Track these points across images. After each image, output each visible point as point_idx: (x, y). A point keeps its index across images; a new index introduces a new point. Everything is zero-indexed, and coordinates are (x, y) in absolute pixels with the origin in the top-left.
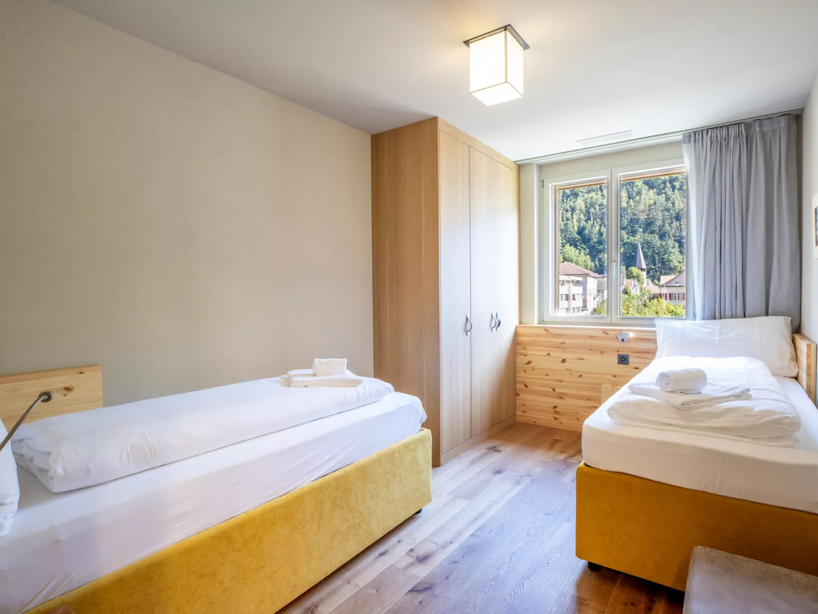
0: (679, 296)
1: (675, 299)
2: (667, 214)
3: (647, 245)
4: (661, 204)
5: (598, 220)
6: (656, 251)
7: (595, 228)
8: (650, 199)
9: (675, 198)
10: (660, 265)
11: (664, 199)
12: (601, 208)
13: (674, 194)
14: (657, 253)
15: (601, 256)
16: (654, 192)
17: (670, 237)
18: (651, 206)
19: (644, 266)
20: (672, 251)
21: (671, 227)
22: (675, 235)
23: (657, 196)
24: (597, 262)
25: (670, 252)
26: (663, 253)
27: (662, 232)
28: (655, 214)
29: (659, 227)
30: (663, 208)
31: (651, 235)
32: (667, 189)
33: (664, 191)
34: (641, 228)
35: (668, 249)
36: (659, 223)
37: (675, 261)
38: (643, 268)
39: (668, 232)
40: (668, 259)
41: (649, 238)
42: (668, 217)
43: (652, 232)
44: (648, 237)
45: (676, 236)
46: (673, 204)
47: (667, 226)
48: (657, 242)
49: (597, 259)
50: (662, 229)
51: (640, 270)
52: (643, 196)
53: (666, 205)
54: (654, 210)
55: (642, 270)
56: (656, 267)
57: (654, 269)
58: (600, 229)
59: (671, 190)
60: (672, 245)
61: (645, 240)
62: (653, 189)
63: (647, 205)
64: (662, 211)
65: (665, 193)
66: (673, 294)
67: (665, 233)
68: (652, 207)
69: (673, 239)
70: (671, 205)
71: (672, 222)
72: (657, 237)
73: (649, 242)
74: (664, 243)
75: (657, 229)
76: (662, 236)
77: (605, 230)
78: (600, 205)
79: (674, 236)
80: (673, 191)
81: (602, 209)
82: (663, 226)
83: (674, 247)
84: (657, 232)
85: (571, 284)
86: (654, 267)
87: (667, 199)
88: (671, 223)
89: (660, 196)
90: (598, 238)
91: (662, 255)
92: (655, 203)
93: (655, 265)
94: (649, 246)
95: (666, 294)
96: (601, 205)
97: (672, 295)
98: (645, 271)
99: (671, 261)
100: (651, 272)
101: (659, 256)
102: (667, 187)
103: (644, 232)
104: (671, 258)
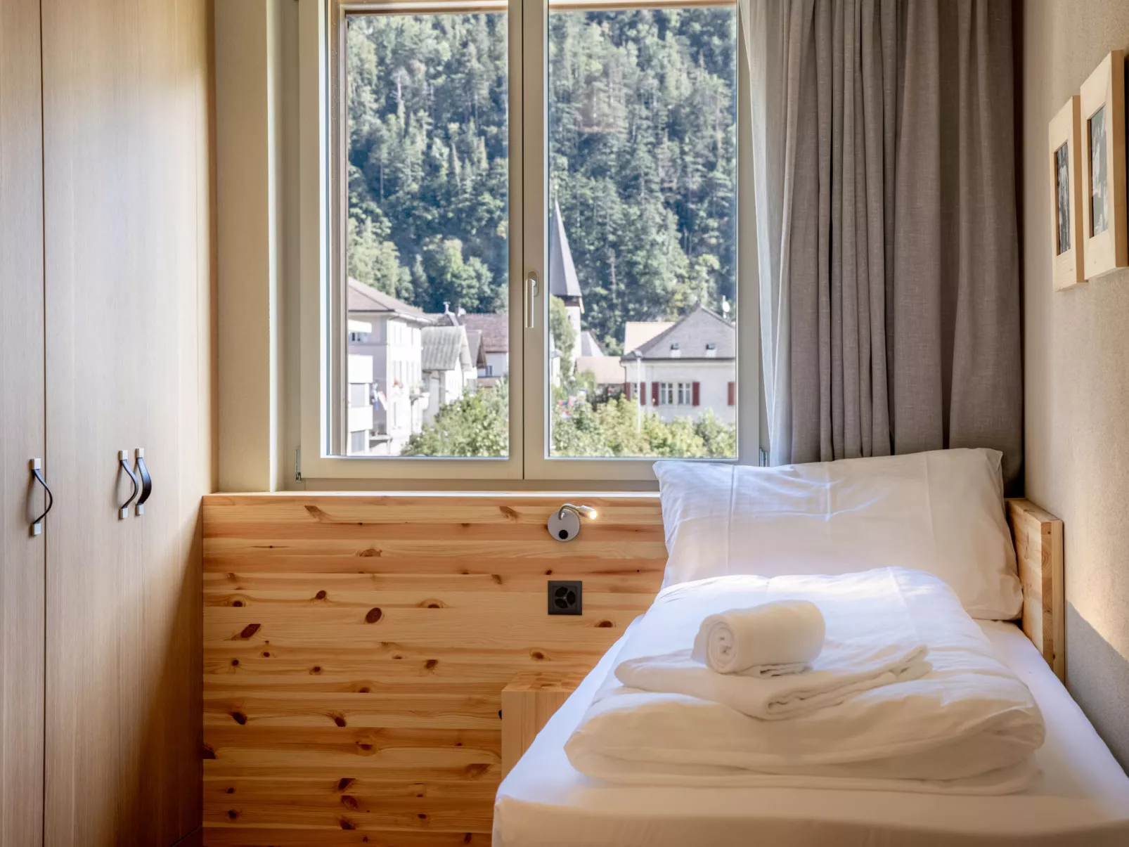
0: (680, 392)
1: (671, 401)
2: (645, 113)
3: (582, 213)
4: (624, 76)
5: (422, 113)
6: (611, 238)
7: (413, 143)
8: (590, 56)
9: (665, 62)
10: (622, 287)
11: (634, 60)
12: (432, 71)
13: (664, 47)
14: (614, 245)
15: (431, 247)
16: (603, 34)
17: (651, 191)
18: (596, 79)
19: (574, 288)
20: (660, 239)
21: (654, 157)
22: (666, 185)
23: (614, 49)
24: (419, 269)
25: (654, 243)
26: (631, 247)
27: (628, 172)
28: (606, 109)
29: (619, 154)
30: (631, 92)
31: (593, 183)
32: (643, 27)
33: (632, 33)
34: (564, 154)
35: (644, 230)
36: (618, 141)
37: (666, 275)
38: (570, 294)
39: (646, 174)
40: (646, 266)
41: (588, 193)
42: (645, 123)
43: (599, 172)
44: (587, 188)
45: (670, 189)
46: (662, 78)
47: (642, 152)
48: (614, 207)
49: (419, 258)
50: (628, 162)
51: (561, 301)
52: (569, 44)
53: (640, 81)
54: (602, 95)
55: (568, 300)
56: (609, 290)
57: (605, 298)
58: (429, 147)
59: (655, 30)
60: (658, 220)
61: (575, 197)
62: (600, 23)
63: (582, 73)
64: (628, 102)
65: (636, 40)
66: (663, 385)
67: (636, 178)
68: (597, 84)
69: (662, 198)
70: (655, 83)
71: (658, 143)
72: (612, 187)
73: (588, 206)
74: (634, 211)
75: (612, 160)
76: (629, 187)
77: (446, 151)
78: (429, 62)
79: (662, 190)
80: (662, 36)
81: (435, 77)
82: (633, 152)
83: (663, 227)
84: (613, 170)
86: (603, 292)
87: (645, 61)
88: (655, 145)
89: (622, 50)
90: (423, 179)
91: (629, 251)
92: (606, 73)
93: (606, 285)
94: (588, 219)
95: (643, 385)
96: (432, 60)
97: (660, 389)
98: (577, 304)
99: (656, 273)
100: (595, 307)
101: (618, 254)
102: (641, 20)
103: (573, 168)
104: (655, 263)
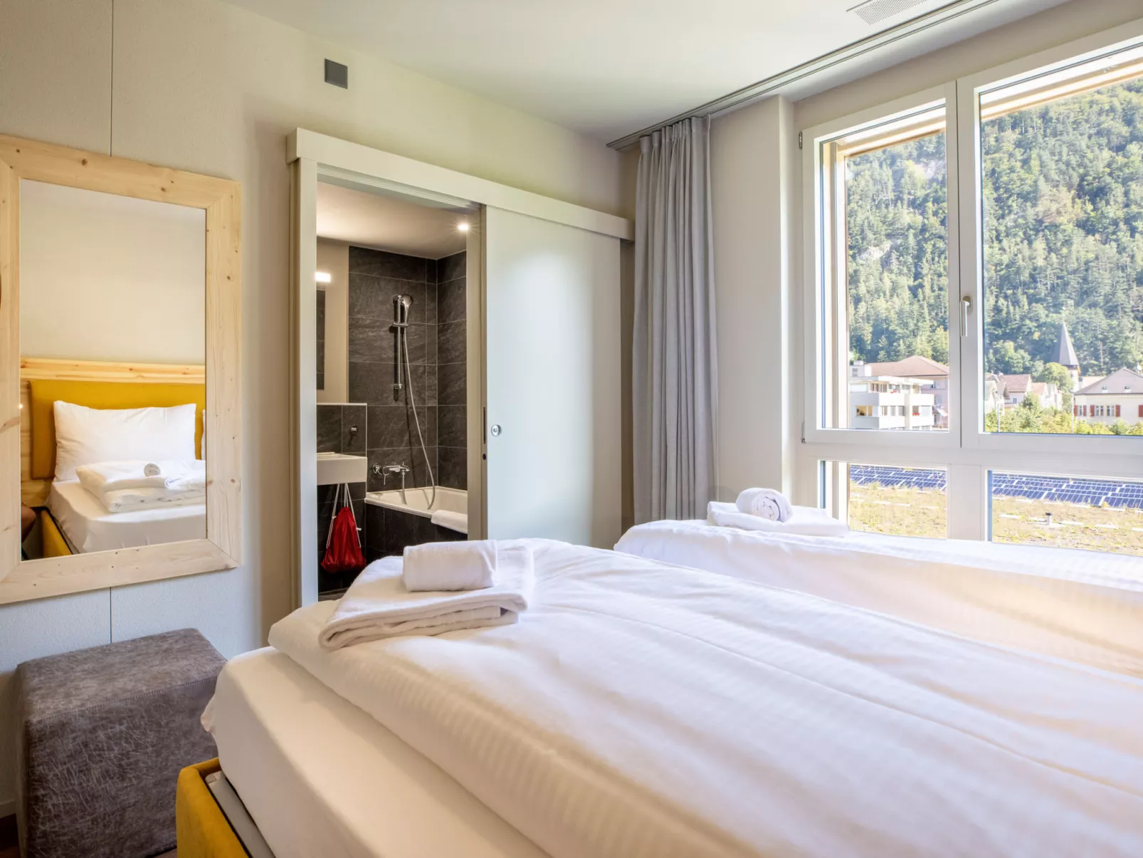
0: (1108, 411)
1: (1102, 414)
2: (1121, 274)
3: (1082, 326)
4: (1108, 258)
5: (993, 288)
6: (1100, 336)
7: (988, 301)
8: (1087, 252)
9: (1135, 248)
10: (1107, 360)
11: (1115, 250)
12: (998, 268)
13: (1134, 241)
14: (1102, 340)
15: (998, 346)
16: (1095, 240)
17: (1125, 312)
18: (1090, 262)
19: (1074, 360)
20: (1131, 335)
21: (1128, 296)
22: (1135, 309)
23: (1103, 246)
24: (991, 356)
25: (1127, 338)
26: (1112, 340)
27: (1111, 304)
28: (1097, 275)
29: (1105, 295)
30: (1113, 266)
31: (1089, 311)
32: (1120, 234)
33: (1114, 237)
34: (1071, 299)
35: (1121, 332)
36: (1106, 289)
37: (1135, 353)
38: (1071, 364)
39: (1122, 304)
40: (1122, 349)
41: (1086, 315)
42: (1122, 280)
43: (1094, 305)
44: (1084, 313)
45: (1138, 311)
46: (1132, 257)
47: (1120, 294)
48: (1099, 319)
49: (991, 351)
50: (1111, 299)
51: (1066, 368)
52: (1074, 248)
53: (1118, 260)
54: (1094, 269)
55: (1070, 367)
56: (1100, 362)
57: (1097, 365)
58: (997, 302)
59: (1128, 234)
60: (1130, 326)
61: (1078, 318)
62: (1094, 235)
63: (1083, 260)
64: (1111, 270)
65: (1116, 240)
66: (1097, 407)
67: (1117, 306)
68: (1092, 264)
69: (1132, 315)
70: (1129, 259)
71: (1130, 288)
72: (1100, 312)
73: (1086, 322)
74: (1115, 323)
75: (1101, 300)
76: (1111, 311)
77: (1005, 303)
78: (996, 265)
79: (1133, 311)
80: (1132, 236)
81: (1000, 271)
82: (1114, 294)
83: (1133, 329)
84: (1102, 304)
85: (912, 390)
86: (1096, 363)
87: (1121, 250)
88: (1127, 290)
89: (1107, 246)
90: (994, 316)
91: (1112, 342)
92: (1097, 258)
93: (1097, 358)
94: (1085, 328)
95: (1085, 407)
96: (999, 264)
97: (1096, 409)
98: (1076, 369)
99: (1129, 352)
100: (1090, 370)
101: (1104, 344)
102: (1119, 230)
103: (1077, 304)
104: (1127, 347)
